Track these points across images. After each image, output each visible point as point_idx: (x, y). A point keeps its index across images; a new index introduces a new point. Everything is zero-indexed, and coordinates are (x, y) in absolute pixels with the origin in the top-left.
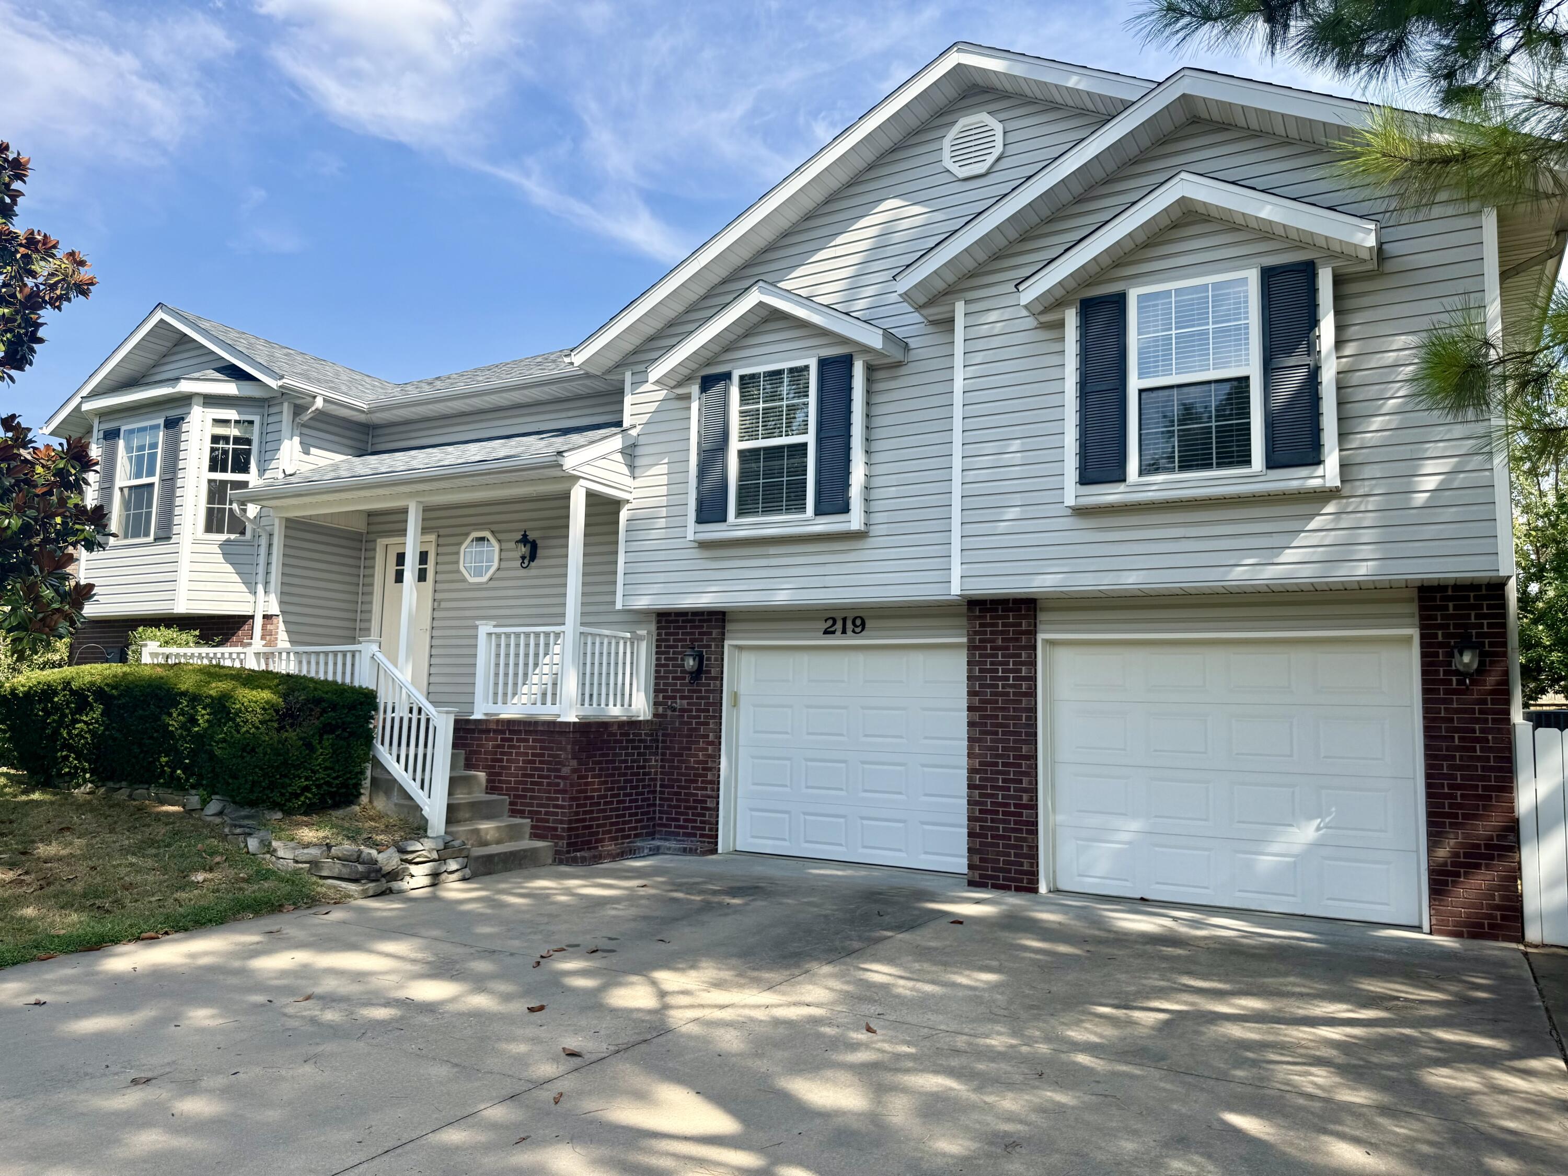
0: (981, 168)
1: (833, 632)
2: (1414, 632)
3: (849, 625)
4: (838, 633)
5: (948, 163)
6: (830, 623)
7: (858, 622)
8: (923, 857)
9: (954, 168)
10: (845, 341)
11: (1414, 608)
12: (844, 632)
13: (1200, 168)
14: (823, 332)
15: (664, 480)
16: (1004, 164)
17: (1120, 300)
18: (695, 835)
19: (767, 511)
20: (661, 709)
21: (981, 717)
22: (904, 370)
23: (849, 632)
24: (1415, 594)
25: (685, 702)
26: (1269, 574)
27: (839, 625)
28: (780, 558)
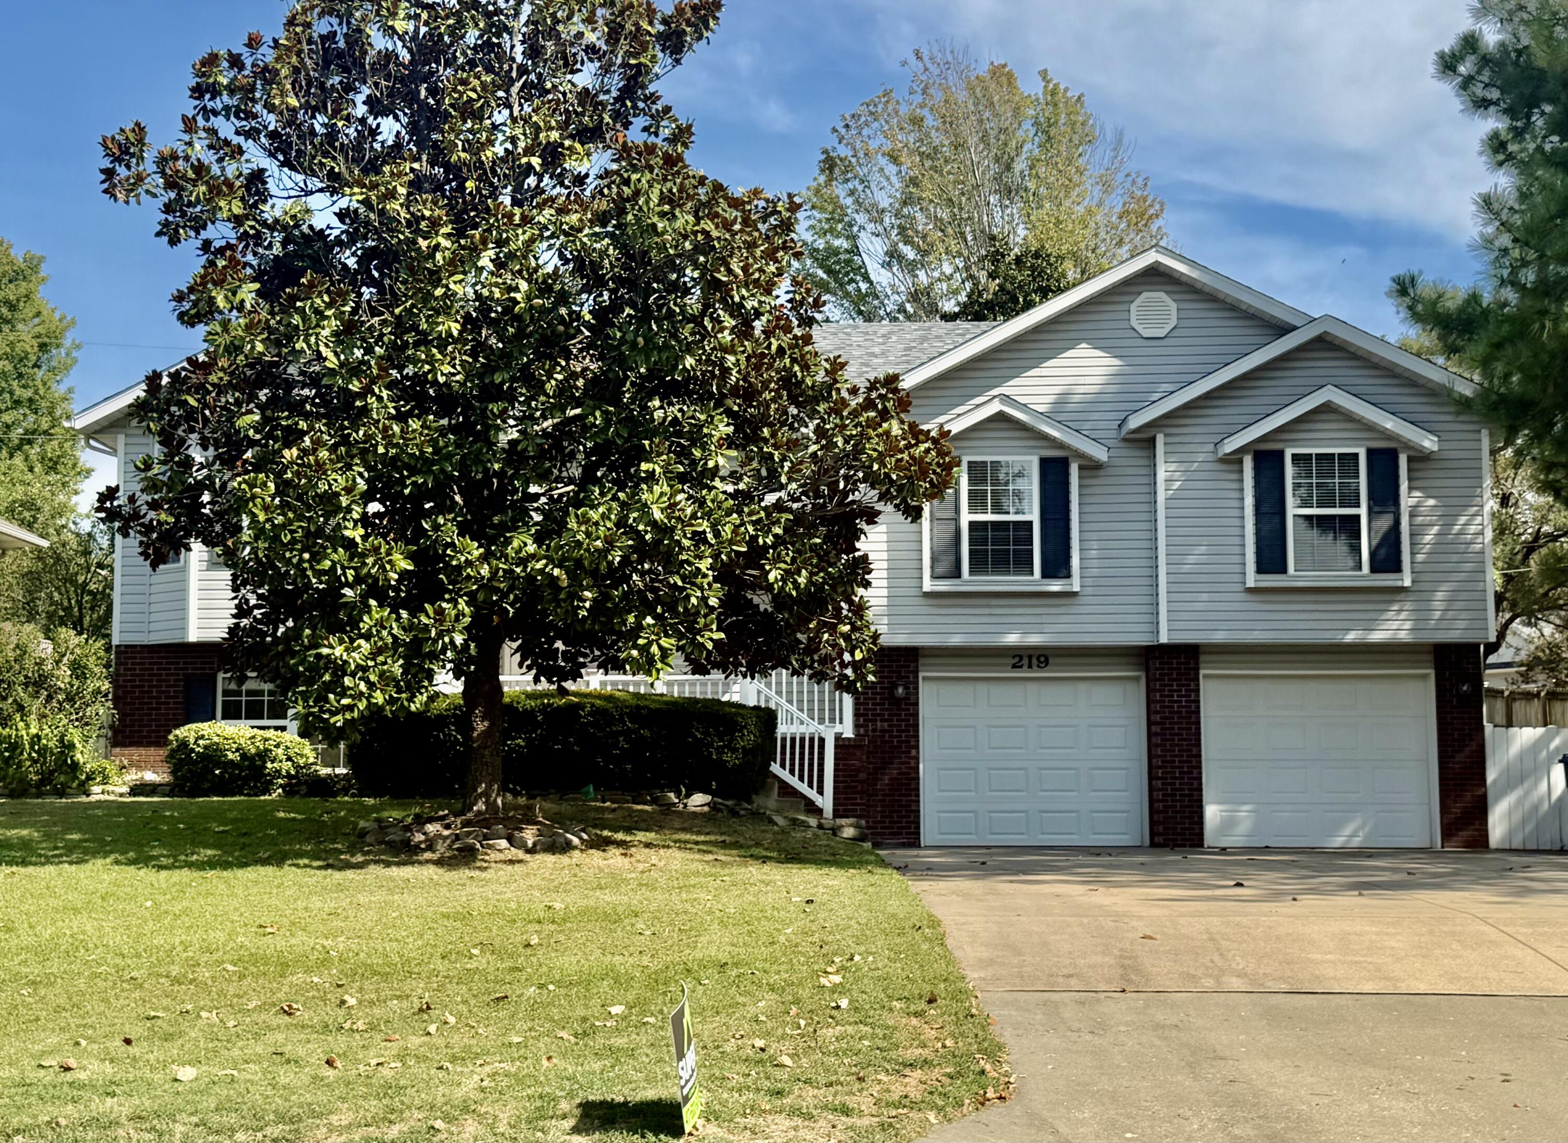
0: (1161, 333)
1: (1021, 667)
2: (1431, 672)
3: (1034, 661)
4: (1025, 667)
5: (1134, 323)
6: (1017, 659)
7: (1042, 659)
8: (1092, 837)
9: (1139, 328)
10: (1061, 445)
11: (1430, 657)
12: (1030, 666)
13: (1337, 381)
14: (1045, 437)
15: (884, 537)
16: (1177, 333)
17: (1280, 454)
18: (901, 834)
19: (995, 572)
20: (862, 731)
21: (1162, 729)
22: (1102, 472)
23: (1035, 668)
24: (1432, 649)
25: (886, 724)
26: (1377, 636)
27: (1025, 661)
28: (1001, 609)
